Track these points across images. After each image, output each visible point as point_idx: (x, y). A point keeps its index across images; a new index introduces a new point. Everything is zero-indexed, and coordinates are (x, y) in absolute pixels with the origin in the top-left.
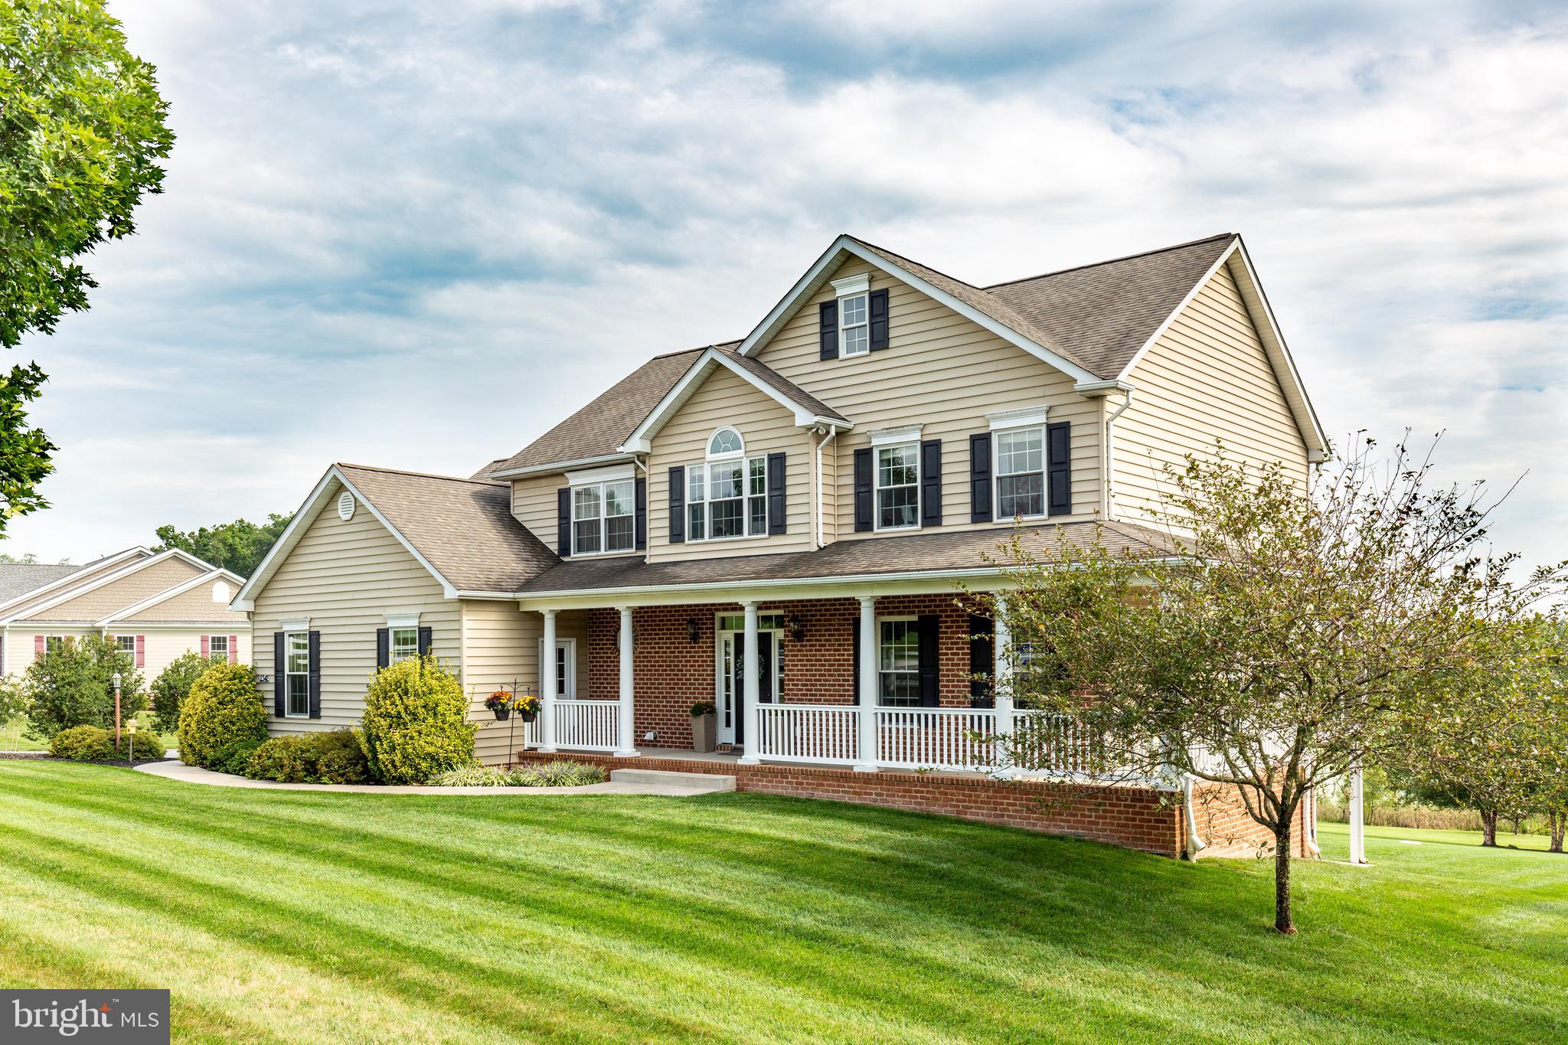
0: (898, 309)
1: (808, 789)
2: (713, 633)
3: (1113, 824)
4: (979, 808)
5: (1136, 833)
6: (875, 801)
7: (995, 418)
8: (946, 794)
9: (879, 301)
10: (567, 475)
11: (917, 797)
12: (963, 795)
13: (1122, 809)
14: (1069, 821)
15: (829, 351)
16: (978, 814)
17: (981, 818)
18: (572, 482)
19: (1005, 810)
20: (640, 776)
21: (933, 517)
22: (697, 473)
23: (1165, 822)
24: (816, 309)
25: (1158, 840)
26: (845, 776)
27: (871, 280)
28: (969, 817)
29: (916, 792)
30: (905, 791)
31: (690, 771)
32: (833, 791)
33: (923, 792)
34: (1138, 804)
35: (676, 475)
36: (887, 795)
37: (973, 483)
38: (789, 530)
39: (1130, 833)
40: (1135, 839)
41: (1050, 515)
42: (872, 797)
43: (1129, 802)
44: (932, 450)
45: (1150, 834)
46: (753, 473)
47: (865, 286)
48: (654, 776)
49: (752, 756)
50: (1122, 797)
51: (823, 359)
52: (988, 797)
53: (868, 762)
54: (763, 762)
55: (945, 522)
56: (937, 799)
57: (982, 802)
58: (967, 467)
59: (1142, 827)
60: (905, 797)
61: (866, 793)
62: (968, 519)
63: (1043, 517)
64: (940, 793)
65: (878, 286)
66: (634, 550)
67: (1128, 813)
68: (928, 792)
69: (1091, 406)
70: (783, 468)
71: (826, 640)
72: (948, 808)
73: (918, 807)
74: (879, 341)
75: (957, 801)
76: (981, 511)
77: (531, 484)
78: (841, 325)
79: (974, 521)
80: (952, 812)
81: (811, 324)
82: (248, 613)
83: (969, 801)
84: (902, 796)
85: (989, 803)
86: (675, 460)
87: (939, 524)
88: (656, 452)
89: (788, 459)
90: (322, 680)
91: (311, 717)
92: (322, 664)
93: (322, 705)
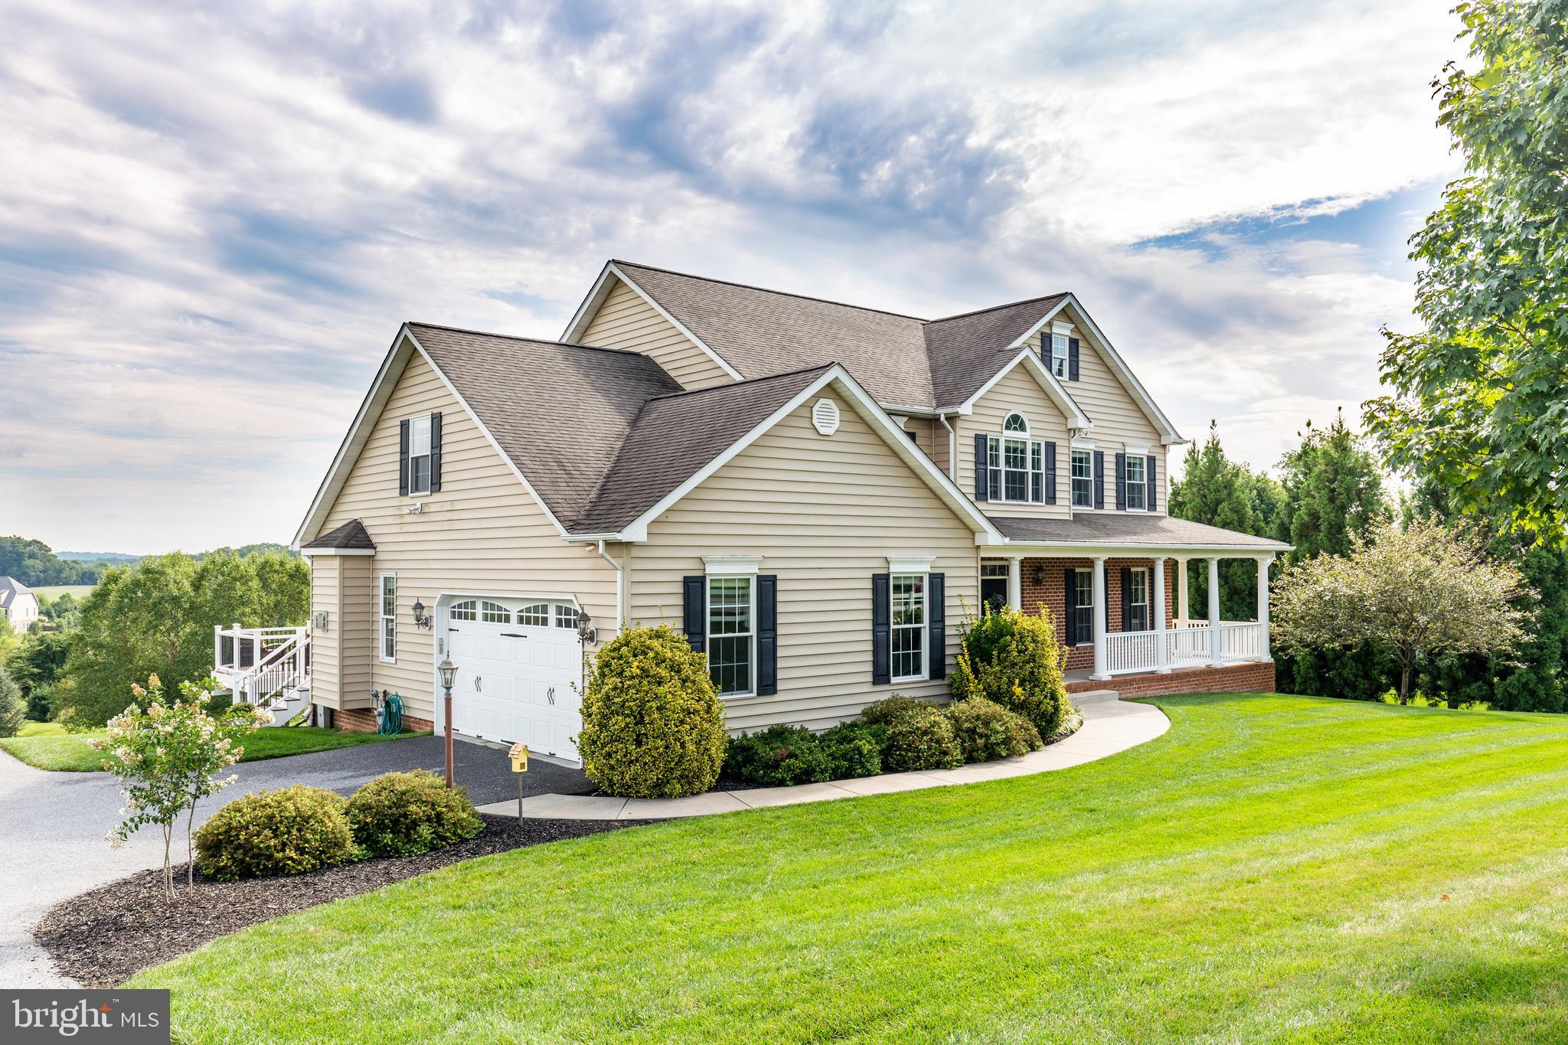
0: (1083, 356)
3: (1258, 683)
7: (1128, 446)
9: (1072, 346)
14: (1246, 685)
19: (1225, 684)
21: (1099, 502)
24: (1039, 335)
27: (1072, 330)
35: (978, 441)
37: (1117, 484)
38: (1056, 502)
39: (1264, 686)
40: (1265, 689)
41: (1148, 510)
44: (1099, 456)
46: (1033, 453)
47: (1068, 333)
49: (1103, 673)
53: (1164, 667)
54: (1112, 676)
55: (1106, 506)
58: (1115, 473)
62: (1115, 506)
63: (1145, 511)
65: (1075, 336)
69: (1162, 450)
70: (1054, 454)
74: (1073, 374)
76: (1120, 503)
78: (1054, 354)
79: (1117, 508)
81: (1037, 345)
86: (979, 428)
87: (1103, 508)
89: (1056, 447)
90: (780, 642)
91: (759, 694)
92: (780, 619)
93: (780, 675)
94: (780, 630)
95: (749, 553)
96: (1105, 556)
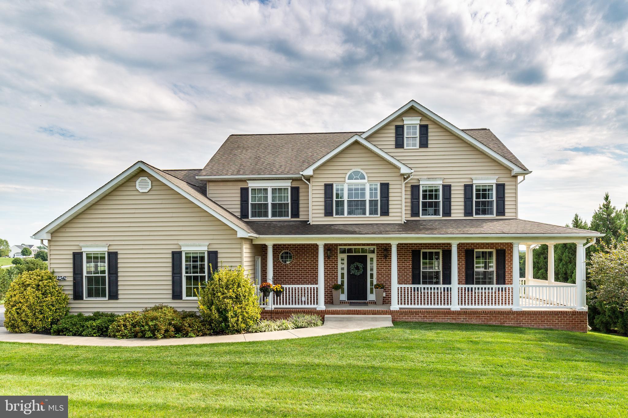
0: (432, 133)
1: (429, 318)
2: (337, 255)
3: (564, 324)
4: (510, 321)
5: (573, 326)
6: (463, 321)
7: (476, 179)
8: (496, 317)
9: (424, 129)
10: (247, 181)
11: (482, 319)
12: (503, 317)
13: (568, 318)
14: (547, 324)
15: (399, 144)
16: (509, 323)
17: (511, 325)
18: (249, 185)
19: (521, 321)
20: (343, 318)
21: (447, 212)
22: (340, 187)
23: (583, 321)
24: (394, 127)
25: (581, 328)
26: (448, 312)
27: (421, 120)
28: (505, 325)
29: (482, 317)
30: (477, 317)
31: (365, 314)
32: (442, 319)
33: (485, 317)
34: (574, 316)
35: (328, 188)
36: (468, 319)
37: (465, 202)
38: (390, 214)
39: (571, 326)
40: (573, 328)
41: (497, 215)
42: (462, 319)
43: (571, 316)
44: (447, 189)
45: (578, 326)
46: (371, 189)
47: (418, 122)
48: (352, 317)
49: (395, 306)
50: (568, 314)
51: (396, 148)
52: (514, 317)
53: (455, 307)
54: (400, 308)
55: (452, 215)
56: (492, 319)
57: (511, 319)
58: (463, 196)
59: (575, 324)
60: (477, 319)
61: (458, 319)
62: (463, 215)
63: (494, 216)
64: (493, 317)
65: (424, 123)
66: (290, 217)
67: (570, 319)
68: (487, 317)
69: (513, 179)
70: (388, 189)
71: (403, 258)
72: (497, 322)
73: (483, 323)
74: (424, 143)
75: (501, 319)
76: (468, 212)
77: (221, 184)
78: (405, 136)
79: (465, 216)
80: (498, 323)
81: (391, 133)
82: (48, 240)
83: (506, 319)
84: (475, 319)
85: (515, 319)
86: (329, 181)
87: (450, 216)
88: (315, 176)
89: (390, 186)
90: (119, 279)
91: (109, 299)
92: (119, 270)
93: (120, 292)
94: (119, 274)
95: (104, 243)
96: (397, 242)
